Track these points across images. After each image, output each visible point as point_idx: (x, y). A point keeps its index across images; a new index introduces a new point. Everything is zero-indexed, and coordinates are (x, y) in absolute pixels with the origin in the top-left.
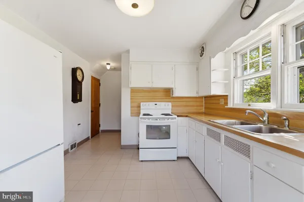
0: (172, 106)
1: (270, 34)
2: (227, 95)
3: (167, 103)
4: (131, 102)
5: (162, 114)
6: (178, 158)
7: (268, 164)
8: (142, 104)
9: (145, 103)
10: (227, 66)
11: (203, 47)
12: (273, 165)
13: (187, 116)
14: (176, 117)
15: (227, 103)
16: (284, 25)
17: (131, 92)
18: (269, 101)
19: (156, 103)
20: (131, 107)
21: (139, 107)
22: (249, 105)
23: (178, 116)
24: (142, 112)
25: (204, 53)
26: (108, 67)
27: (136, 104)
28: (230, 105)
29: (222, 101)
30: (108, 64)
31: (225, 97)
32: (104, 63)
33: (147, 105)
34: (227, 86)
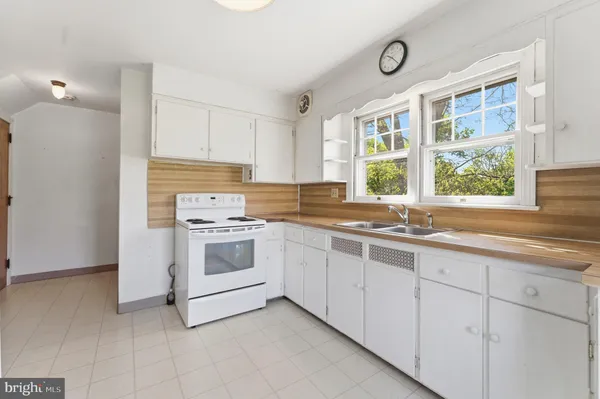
0: (247, 201)
1: (407, 102)
2: (345, 184)
3: (236, 196)
4: (149, 193)
5: (230, 219)
6: (269, 301)
7: (442, 272)
8: (179, 197)
9: (187, 196)
10: (344, 135)
11: (306, 97)
12: (448, 271)
13: (283, 220)
14: (264, 222)
15: (345, 196)
16: (422, 96)
17: (149, 168)
18: (403, 191)
19: (213, 195)
20: (150, 205)
21: (172, 203)
22: (379, 199)
23: (268, 221)
24: (181, 216)
25: (310, 107)
26: (59, 93)
27: (162, 198)
28: (350, 199)
29: (335, 193)
30: (55, 83)
31: (342, 186)
32: (44, 79)
33: (193, 200)
34: (345, 168)
